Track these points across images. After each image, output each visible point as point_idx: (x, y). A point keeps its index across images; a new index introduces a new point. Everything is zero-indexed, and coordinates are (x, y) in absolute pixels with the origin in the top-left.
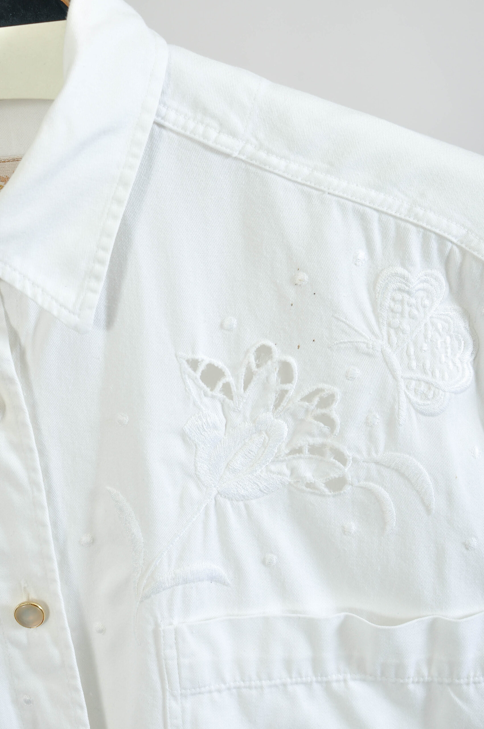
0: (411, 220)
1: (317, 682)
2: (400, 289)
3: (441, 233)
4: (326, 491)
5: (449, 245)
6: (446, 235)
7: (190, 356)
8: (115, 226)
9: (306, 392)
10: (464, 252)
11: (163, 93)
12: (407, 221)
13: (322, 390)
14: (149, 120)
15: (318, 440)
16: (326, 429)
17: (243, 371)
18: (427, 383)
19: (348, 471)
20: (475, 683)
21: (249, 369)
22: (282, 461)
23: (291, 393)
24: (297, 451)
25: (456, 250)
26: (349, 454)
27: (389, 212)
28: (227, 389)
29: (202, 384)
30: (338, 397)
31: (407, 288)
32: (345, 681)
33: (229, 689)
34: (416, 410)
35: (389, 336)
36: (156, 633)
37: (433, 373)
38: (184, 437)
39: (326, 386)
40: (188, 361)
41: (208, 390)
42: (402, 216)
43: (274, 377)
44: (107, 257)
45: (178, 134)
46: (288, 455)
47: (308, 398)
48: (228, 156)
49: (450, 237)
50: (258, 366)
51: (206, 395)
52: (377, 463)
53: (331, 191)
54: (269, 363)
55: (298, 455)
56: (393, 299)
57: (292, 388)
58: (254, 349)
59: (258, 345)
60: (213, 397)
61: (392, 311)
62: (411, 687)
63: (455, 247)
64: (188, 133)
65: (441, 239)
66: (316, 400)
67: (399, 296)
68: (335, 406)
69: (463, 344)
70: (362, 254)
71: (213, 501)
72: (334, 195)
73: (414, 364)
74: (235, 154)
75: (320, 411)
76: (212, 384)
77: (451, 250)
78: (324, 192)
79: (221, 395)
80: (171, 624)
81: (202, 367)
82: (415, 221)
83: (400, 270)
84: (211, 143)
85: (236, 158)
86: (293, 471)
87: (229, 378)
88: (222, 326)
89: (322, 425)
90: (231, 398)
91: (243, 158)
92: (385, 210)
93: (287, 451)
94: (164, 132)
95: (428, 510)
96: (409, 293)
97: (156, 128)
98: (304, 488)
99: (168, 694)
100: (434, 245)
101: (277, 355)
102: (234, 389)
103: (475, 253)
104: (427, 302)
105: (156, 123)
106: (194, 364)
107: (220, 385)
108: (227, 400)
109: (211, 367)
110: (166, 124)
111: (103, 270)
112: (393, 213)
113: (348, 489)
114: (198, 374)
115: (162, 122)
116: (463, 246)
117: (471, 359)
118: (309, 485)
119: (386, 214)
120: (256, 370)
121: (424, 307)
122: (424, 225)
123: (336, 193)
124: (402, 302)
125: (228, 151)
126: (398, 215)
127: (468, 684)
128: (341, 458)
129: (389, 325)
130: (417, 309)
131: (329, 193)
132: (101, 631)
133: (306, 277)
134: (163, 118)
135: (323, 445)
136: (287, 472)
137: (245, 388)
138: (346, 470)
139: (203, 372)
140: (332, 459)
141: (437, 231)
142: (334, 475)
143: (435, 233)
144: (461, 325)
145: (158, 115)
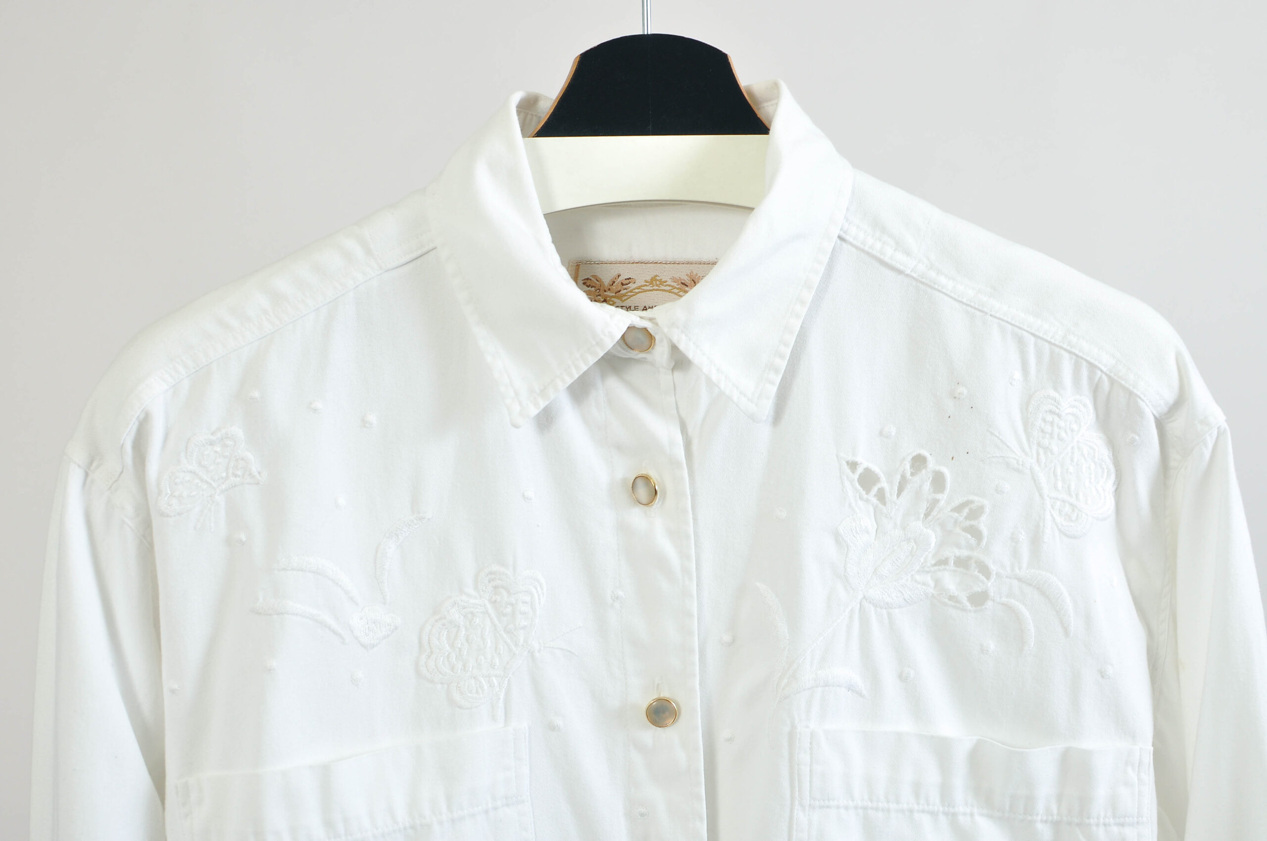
0: (1065, 346)
2: (1051, 412)
3: (1092, 361)
4: (968, 606)
5: (1099, 373)
6: (1096, 363)
7: (850, 458)
8: (797, 325)
9: (957, 503)
10: (1112, 381)
11: (848, 209)
12: (1061, 347)
13: (972, 502)
14: (836, 232)
15: (965, 553)
16: (973, 541)
17: (898, 478)
18: (1071, 504)
19: (991, 585)
20: (1105, 825)
21: (903, 477)
22: (928, 572)
23: (942, 503)
24: (943, 562)
25: (1105, 378)
26: (993, 567)
27: (1045, 337)
28: (881, 496)
29: (859, 487)
30: (987, 510)
31: (1057, 411)
32: (972, 815)
33: (856, 808)
34: (1060, 530)
35: (1038, 454)
36: (792, 736)
37: (1077, 495)
38: (838, 538)
39: (976, 498)
40: (848, 462)
41: (864, 493)
42: (1057, 343)
43: (927, 486)
44: (788, 352)
45: (857, 248)
46: (935, 565)
47: (958, 509)
48: (900, 272)
49: (1100, 365)
50: (912, 474)
51: (861, 498)
52: (1019, 580)
53: (993, 313)
54: (924, 471)
55: (943, 567)
56: (1044, 420)
57: (943, 497)
58: (910, 457)
59: (914, 454)
60: (867, 501)
61: (1043, 431)
62: (1040, 826)
63: (1104, 377)
64: (866, 248)
65: (1092, 366)
66: (966, 511)
67: (1049, 418)
68: (983, 518)
69: (1106, 473)
70: (1018, 375)
71: (858, 606)
72: (995, 317)
73: (1060, 484)
74: (908, 272)
75: (968, 523)
76: (868, 491)
77: (1100, 377)
78: (986, 313)
79: (875, 500)
80: (807, 727)
81: (860, 470)
82: (1069, 348)
83: (1053, 393)
84: (887, 259)
85: (907, 275)
86: (937, 582)
87: (884, 484)
88: (881, 433)
89: (969, 536)
90: (884, 504)
91: (915, 275)
92: (1041, 335)
93: (933, 562)
94: (844, 245)
95: (1066, 632)
96: (1059, 416)
97: (839, 242)
98: (946, 600)
99: (797, 803)
100: (1085, 372)
101: (932, 464)
102: (888, 495)
103: (1123, 382)
104: (1075, 427)
105: (840, 237)
106: (853, 465)
107: (875, 490)
108: (881, 506)
109: (867, 470)
110: (847, 237)
111: (783, 364)
112: (1049, 339)
113: (989, 604)
114: (856, 476)
115: (844, 235)
116: (1112, 375)
117: (1113, 489)
118: (951, 598)
119: (1042, 339)
120: (911, 477)
121: (1072, 431)
122: (1077, 352)
123: (997, 315)
124: (1052, 423)
125: (902, 268)
126: (1053, 341)
127: (1098, 825)
128: (985, 570)
129: (1039, 444)
130: (1066, 432)
131: (991, 315)
132: (730, 740)
133: (965, 392)
134: (845, 232)
135: (969, 558)
136: (932, 584)
137: (899, 495)
138: (989, 584)
139: (860, 475)
140: (976, 573)
141: (1088, 358)
142: (977, 589)
143: (1086, 360)
144: (1104, 453)
145: (841, 229)
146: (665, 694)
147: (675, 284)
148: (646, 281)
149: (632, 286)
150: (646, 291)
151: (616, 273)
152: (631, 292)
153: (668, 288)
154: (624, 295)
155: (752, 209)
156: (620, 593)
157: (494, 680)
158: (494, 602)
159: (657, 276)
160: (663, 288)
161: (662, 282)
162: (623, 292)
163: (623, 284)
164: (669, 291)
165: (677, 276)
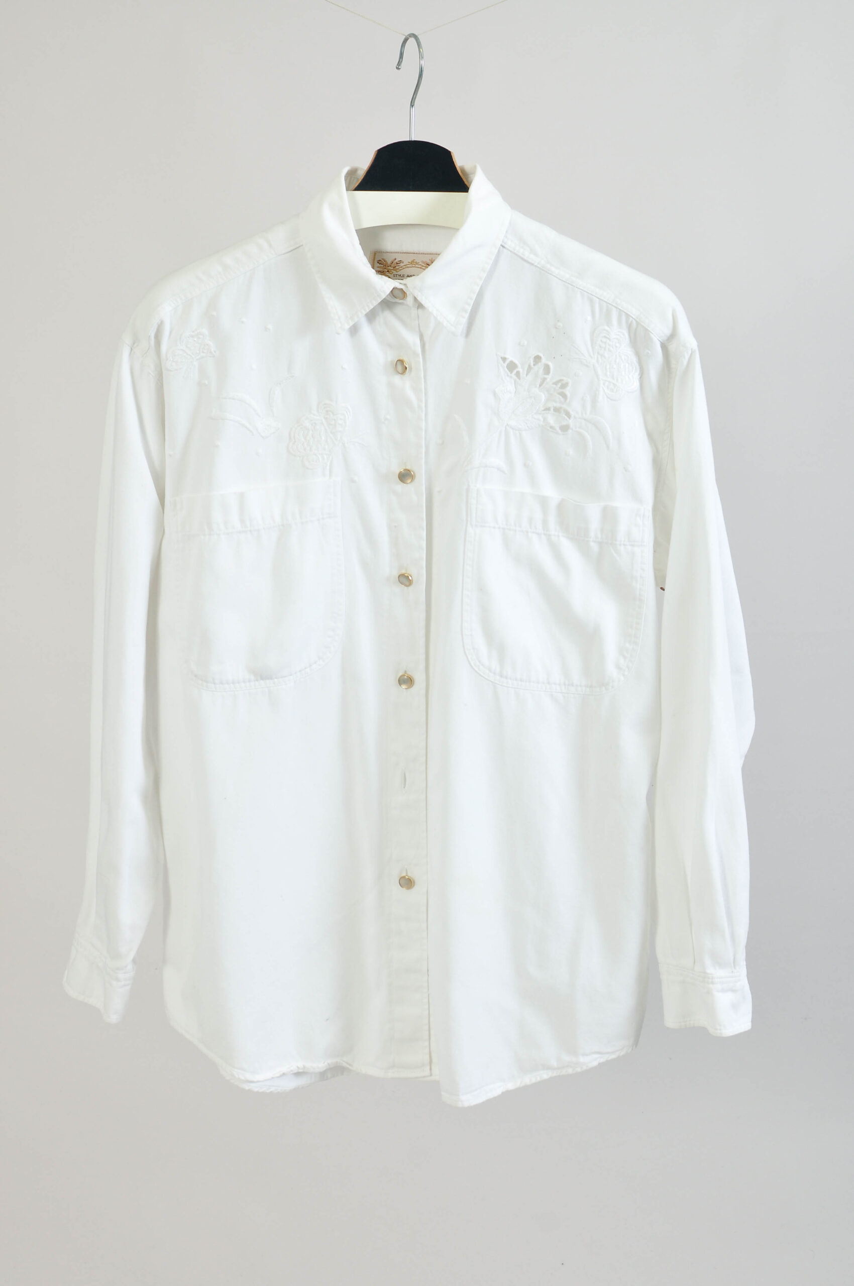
0: (614, 304)
1: (545, 534)
2: (605, 337)
3: (627, 312)
4: (560, 431)
5: (631, 319)
6: (629, 314)
7: (503, 356)
8: (477, 289)
9: (554, 381)
10: (638, 323)
11: (507, 232)
12: (612, 305)
13: (562, 380)
14: (499, 243)
15: (558, 405)
16: (562, 399)
17: (526, 367)
18: (614, 384)
19: (571, 422)
20: (624, 545)
21: (529, 366)
22: (540, 414)
23: (548, 380)
24: (548, 409)
25: (634, 322)
26: (572, 413)
27: (604, 300)
28: (518, 374)
29: (506, 369)
30: (570, 384)
31: (608, 336)
32: (558, 536)
33: (499, 528)
34: (607, 397)
35: (598, 358)
36: (468, 491)
37: (617, 380)
38: (495, 394)
39: (565, 378)
40: (501, 358)
41: (509, 373)
42: (610, 303)
43: (541, 371)
44: (472, 303)
45: (511, 251)
46: (544, 410)
47: (556, 383)
48: (532, 264)
49: (631, 315)
50: (534, 365)
51: (508, 375)
52: (585, 420)
53: (578, 287)
54: (540, 364)
55: (547, 412)
56: (601, 341)
57: (549, 377)
58: (533, 356)
59: (536, 355)
60: (511, 377)
61: (600, 347)
62: (592, 544)
63: (634, 321)
64: (515, 252)
65: (628, 316)
66: (559, 385)
67: (604, 340)
68: (568, 388)
69: (634, 368)
70: (589, 318)
71: (504, 429)
72: (579, 289)
73: (608, 373)
74: (536, 264)
75: (561, 390)
76: (511, 372)
77: (632, 322)
78: (574, 286)
79: (515, 377)
80: (476, 487)
81: (507, 362)
82: (616, 305)
83: (606, 328)
84: (525, 258)
85: (536, 266)
86: (545, 419)
87: (520, 369)
88: (519, 344)
89: (561, 397)
90: (520, 379)
91: (539, 266)
92: (602, 298)
93: (543, 409)
94: (504, 250)
95: (608, 447)
96: (609, 339)
97: (501, 247)
98: (549, 428)
99: (469, 523)
100: (624, 318)
101: (544, 360)
102: (521, 375)
103: (643, 324)
104: (617, 345)
105: (502, 246)
106: (504, 359)
107: (515, 372)
108: (518, 380)
109: (512, 362)
110: (506, 246)
111: (469, 308)
112: (606, 301)
113: (570, 431)
114: (505, 365)
115: (503, 244)
116: (638, 320)
117: (639, 377)
118: (551, 427)
119: (602, 300)
120: (533, 366)
121: (616, 347)
122: (620, 308)
123: (581, 288)
124: (605, 343)
125: (533, 262)
126: (608, 301)
127: (620, 545)
128: (568, 414)
129: (598, 353)
130: (613, 347)
131: (577, 287)
132: (439, 492)
133: (562, 325)
134: (505, 244)
135: (561, 408)
136: (542, 420)
137: (527, 375)
138: (570, 421)
139: (508, 364)
140: (564, 415)
141: (625, 311)
142: (564, 423)
143: (625, 312)
144: (634, 359)
145: (503, 242)
146: (408, 468)
147: (423, 264)
148: (409, 262)
149: (402, 264)
150: (408, 267)
151: (394, 258)
152: (401, 267)
153: (419, 266)
154: (398, 269)
155: (458, 229)
156: (388, 417)
157: (325, 456)
158: (326, 419)
159: (414, 260)
160: (417, 266)
161: (417, 263)
162: (397, 267)
163: (397, 263)
164: (421, 268)
165: (424, 260)
